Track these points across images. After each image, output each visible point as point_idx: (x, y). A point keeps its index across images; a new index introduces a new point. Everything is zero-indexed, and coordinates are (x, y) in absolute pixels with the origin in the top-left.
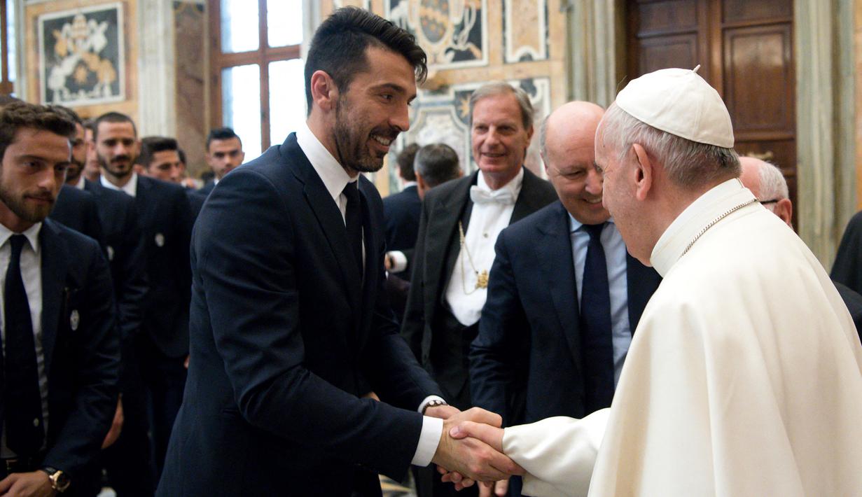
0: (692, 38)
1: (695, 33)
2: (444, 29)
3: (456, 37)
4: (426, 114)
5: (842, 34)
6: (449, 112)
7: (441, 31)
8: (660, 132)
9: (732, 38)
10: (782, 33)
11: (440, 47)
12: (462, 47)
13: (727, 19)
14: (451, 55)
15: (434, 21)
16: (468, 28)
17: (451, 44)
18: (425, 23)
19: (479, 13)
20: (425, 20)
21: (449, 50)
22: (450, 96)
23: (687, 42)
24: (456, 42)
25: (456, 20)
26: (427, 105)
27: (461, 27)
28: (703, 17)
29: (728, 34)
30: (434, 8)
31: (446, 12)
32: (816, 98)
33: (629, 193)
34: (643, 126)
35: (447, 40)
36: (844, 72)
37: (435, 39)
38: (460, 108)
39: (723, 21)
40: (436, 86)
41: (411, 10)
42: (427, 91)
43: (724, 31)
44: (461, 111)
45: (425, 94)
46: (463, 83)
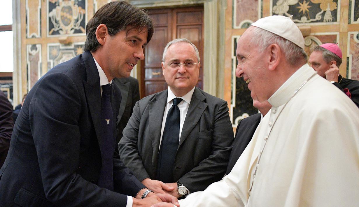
0: (165, 28)
1: (167, 27)
2: (71, 21)
3: (75, 24)
4: (63, 53)
5: (221, 30)
6: (72, 53)
7: (69, 22)
8: (285, 40)
9: (180, 29)
10: (198, 28)
11: (69, 28)
12: (77, 28)
13: (179, 22)
14: (73, 31)
15: (66, 18)
16: (80, 21)
17: (73, 27)
18: (63, 18)
19: (84, 15)
20: (62, 17)
21: (72, 29)
22: (72, 47)
23: (164, 30)
24: (75, 26)
25: (75, 17)
26: (63, 50)
27: (77, 20)
28: (170, 21)
29: (179, 28)
30: (67, 13)
31: (71, 14)
32: (211, 52)
33: (264, 67)
34: (277, 37)
35: (72, 25)
36: (221, 44)
37: (67, 24)
38: (76, 51)
39: (177, 23)
40: (67, 43)
41: (57, 13)
42: (63, 44)
43: (177, 26)
44: (77, 53)
45: (62, 46)
46: (78, 42)
